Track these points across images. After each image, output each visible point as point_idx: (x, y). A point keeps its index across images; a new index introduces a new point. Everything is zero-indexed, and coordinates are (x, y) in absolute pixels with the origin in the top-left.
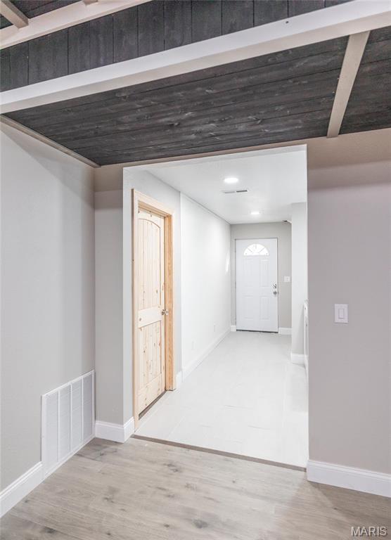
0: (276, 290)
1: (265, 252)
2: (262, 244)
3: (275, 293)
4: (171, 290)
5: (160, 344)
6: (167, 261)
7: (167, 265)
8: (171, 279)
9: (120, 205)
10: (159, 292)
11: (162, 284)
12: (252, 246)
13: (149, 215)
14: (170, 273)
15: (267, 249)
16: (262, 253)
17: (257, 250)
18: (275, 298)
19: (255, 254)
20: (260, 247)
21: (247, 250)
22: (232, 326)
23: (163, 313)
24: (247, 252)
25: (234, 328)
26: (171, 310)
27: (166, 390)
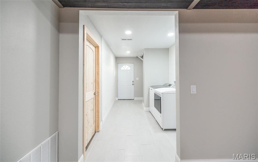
0: (133, 83)
1: (129, 68)
2: (128, 66)
3: (133, 84)
4: (99, 83)
5: (93, 110)
6: (97, 69)
7: (96, 70)
8: (98, 77)
9: (77, 32)
10: (93, 83)
11: (94, 80)
12: (124, 66)
13: (89, 44)
14: (98, 74)
15: (130, 67)
16: (128, 69)
17: (127, 68)
18: (133, 86)
19: (125, 69)
20: (127, 66)
21: (122, 67)
22: (116, 98)
23: (95, 94)
24: (122, 68)
25: (117, 99)
26: (98, 92)
27: (95, 132)
